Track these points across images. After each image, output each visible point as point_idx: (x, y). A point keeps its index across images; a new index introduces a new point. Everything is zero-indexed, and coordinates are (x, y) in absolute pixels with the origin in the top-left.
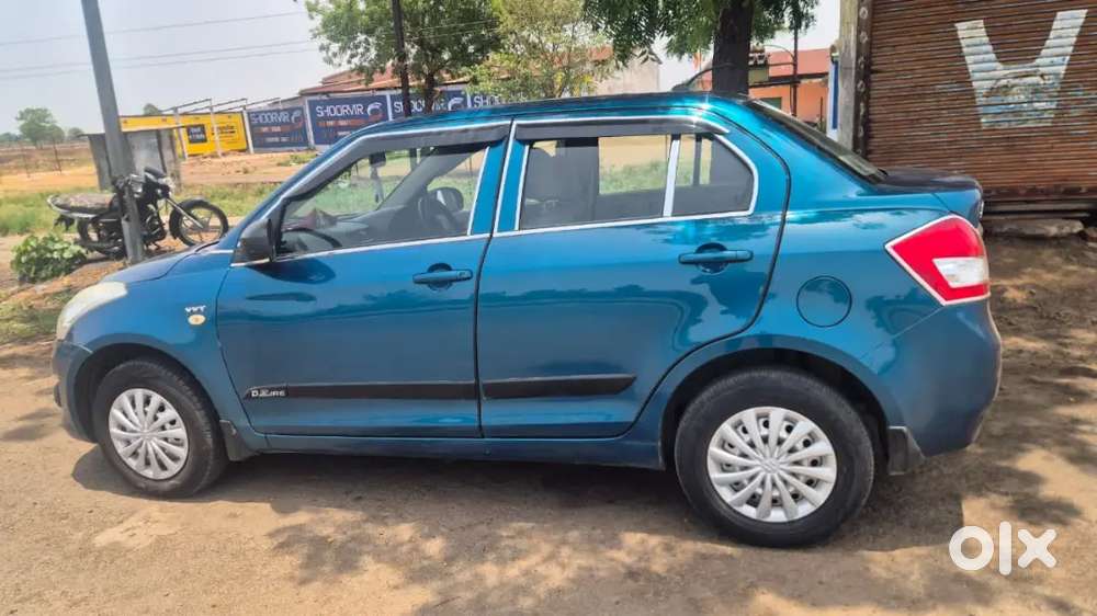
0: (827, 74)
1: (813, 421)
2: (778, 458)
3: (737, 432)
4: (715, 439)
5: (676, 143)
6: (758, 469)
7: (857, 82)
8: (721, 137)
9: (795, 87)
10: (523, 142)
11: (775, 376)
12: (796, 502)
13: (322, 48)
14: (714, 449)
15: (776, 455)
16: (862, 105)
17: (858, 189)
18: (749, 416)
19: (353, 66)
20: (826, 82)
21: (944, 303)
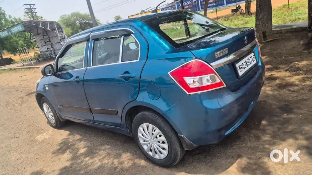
8: (132, 35)
15: (152, 138)
21: (188, 93)
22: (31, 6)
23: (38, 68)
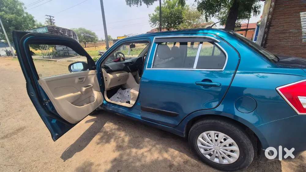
0: (255, 28)
1: (233, 140)
2: (219, 147)
3: (207, 136)
4: (201, 135)
5: (201, 45)
6: (212, 148)
7: (265, 29)
8: (216, 43)
9: (247, 31)
10: (156, 43)
11: (222, 123)
12: (223, 159)
13: (150, 24)
14: (200, 138)
15: (219, 146)
16: (266, 35)
17: (269, 65)
18: (212, 133)
19: (156, 28)
20: (255, 30)
21: (299, 113)
22: (51, 17)
23: (56, 61)
